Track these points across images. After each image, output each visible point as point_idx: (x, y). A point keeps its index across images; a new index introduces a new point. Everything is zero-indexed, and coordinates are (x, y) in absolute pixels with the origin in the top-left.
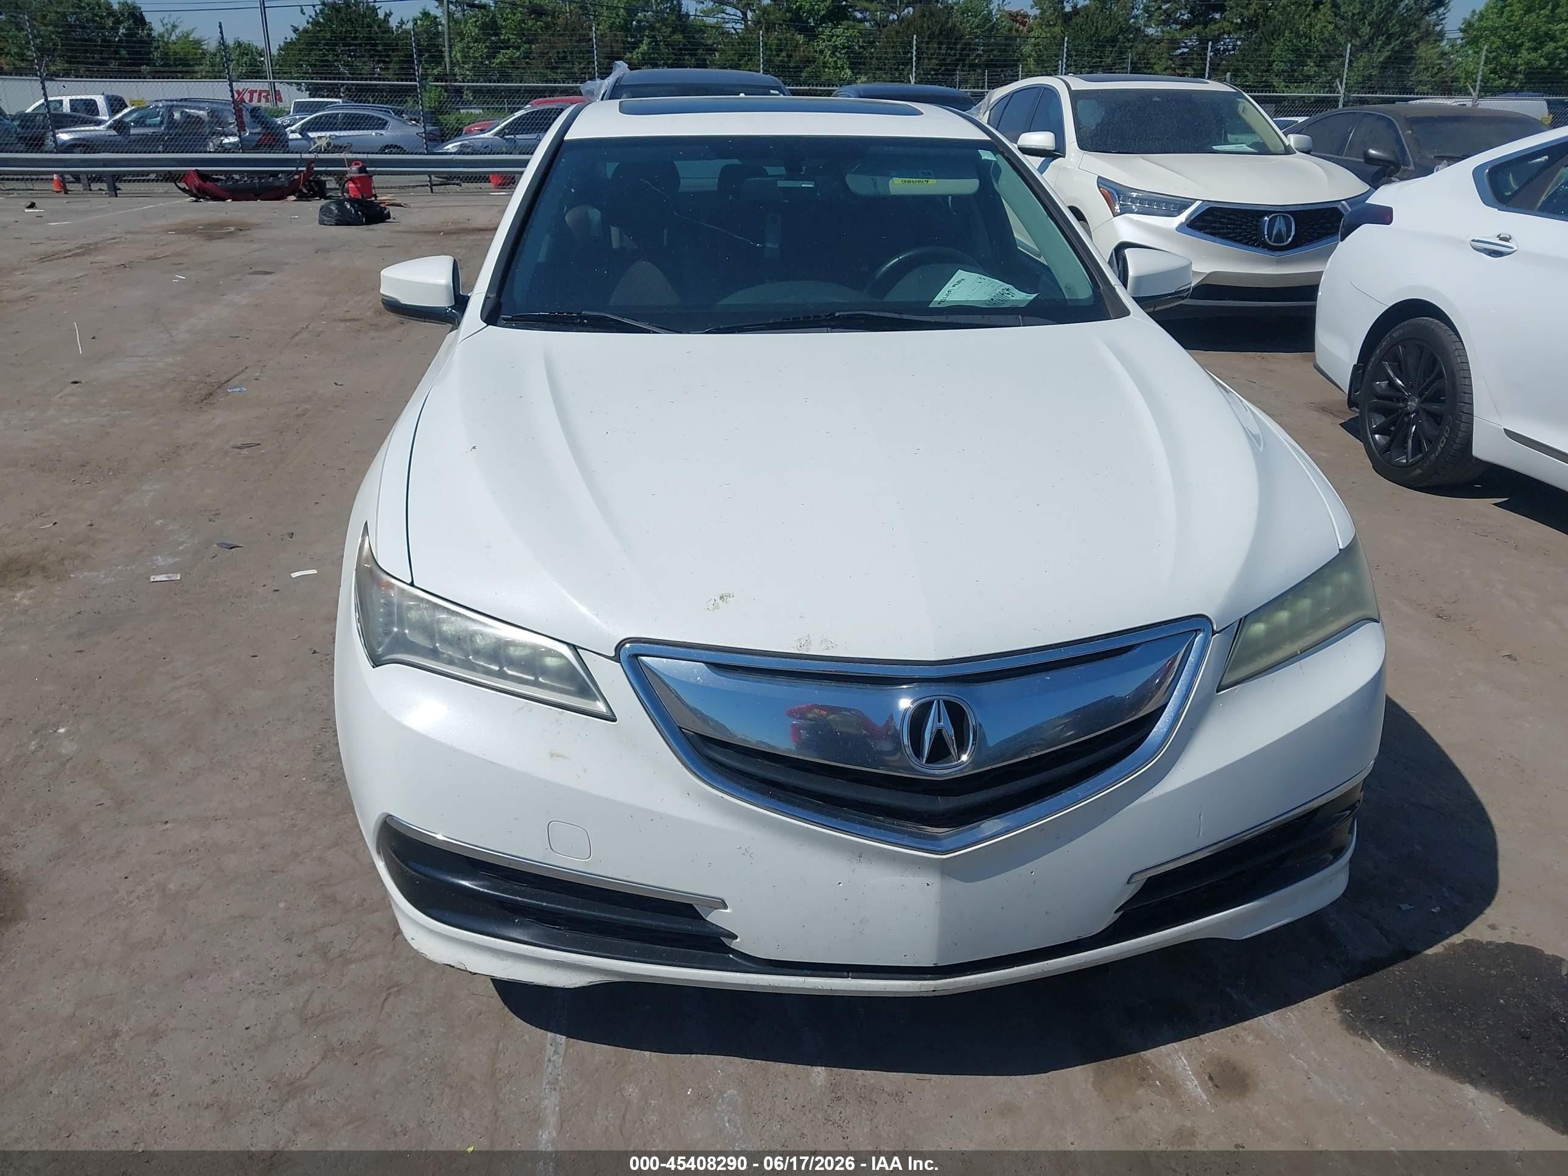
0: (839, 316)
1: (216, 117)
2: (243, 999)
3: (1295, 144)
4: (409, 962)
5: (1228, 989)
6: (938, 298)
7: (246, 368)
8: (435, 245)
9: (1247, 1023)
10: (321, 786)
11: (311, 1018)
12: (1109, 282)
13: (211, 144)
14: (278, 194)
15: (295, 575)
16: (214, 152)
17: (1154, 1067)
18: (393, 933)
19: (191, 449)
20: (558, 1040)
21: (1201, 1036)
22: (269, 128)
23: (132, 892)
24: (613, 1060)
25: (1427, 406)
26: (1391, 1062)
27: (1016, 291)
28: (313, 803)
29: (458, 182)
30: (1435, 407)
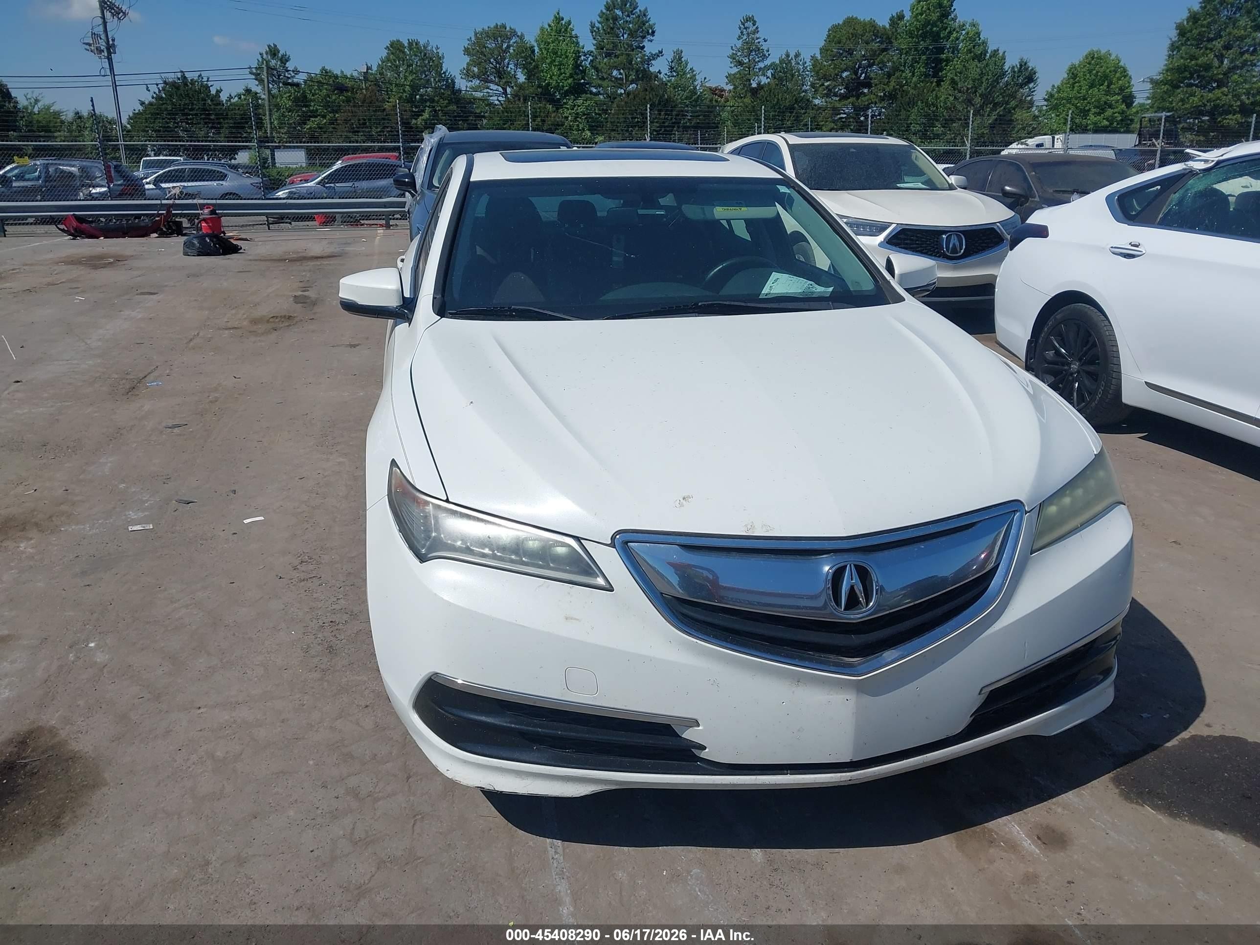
0: (701, 305)
1: (85, 172)
2: (302, 831)
3: (956, 183)
4: (424, 797)
5: (1036, 778)
6: (765, 291)
7: (157, 367)
8: (284, 270)
9: (1054, 799)
10: (317, 675)
11: (359, 841)
12: (885, 278)
13: (81, 194)
14: (142, 232)
15: (246, 521)
16: (83, 200)
17: (997, 834)
18: (406, 777)
19: (131, 430)
20: (556, 844)
21: (1025, 810)
22: (129, 180)
23: (188, 759)
24: (601, 855)
25: (1086, 368)
26: (1161, 819)
27: (816, 286)
28: (313, 688)
29: (289, 221)
30: (1092, 368)
